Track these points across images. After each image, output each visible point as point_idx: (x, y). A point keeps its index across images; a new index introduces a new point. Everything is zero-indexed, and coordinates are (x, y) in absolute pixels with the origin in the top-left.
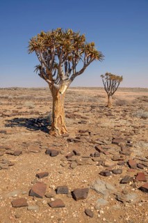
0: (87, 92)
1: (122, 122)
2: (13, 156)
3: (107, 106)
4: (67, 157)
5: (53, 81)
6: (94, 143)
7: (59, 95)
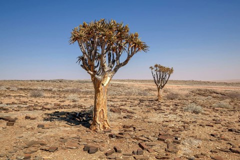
0: (137, 85)
1: (171, 117)
2: (48, 153)
3: (157, 100)
4: (106, 154)
5: (95, 72)
6: (138, 139)
7: (101, 87)
